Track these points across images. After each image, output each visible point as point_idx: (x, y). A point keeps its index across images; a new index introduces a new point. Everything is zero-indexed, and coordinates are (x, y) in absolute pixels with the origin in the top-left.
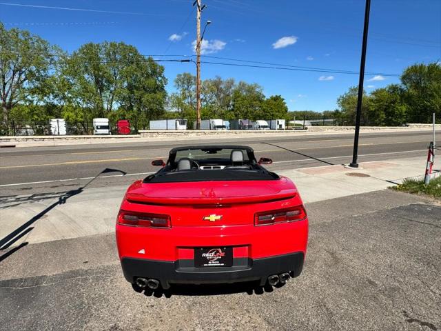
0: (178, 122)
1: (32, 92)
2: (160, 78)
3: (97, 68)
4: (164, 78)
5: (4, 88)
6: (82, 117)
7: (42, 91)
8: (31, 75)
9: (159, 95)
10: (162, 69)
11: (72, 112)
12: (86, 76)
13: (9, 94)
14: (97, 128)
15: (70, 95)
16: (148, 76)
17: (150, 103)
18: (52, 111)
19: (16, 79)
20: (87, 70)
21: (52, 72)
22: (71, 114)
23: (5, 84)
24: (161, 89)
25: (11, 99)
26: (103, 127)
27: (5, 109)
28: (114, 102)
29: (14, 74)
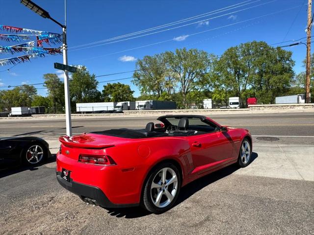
0: (300, 97)
1: (198, 83)
2: (288, 62)
3: (235, 63)
4: (291, 61)
5: (185, 83)
6: (224, 97)
7: (202, 83)
8: (197, 74)
9: (285, 76)
10: (290, 54)
11: (218, 94)
12: (229, 70)
13: (187, 86)
14: (230, 104)
15: (218, 84)
16: (276, 61)
17: (276, 83)
18: (207, 94)
19: (190, 78)
20: (229, 66)
21: (209, 70)
22: (218, 95)
23: (185, 81)
24: (288, 71)
25: (187, 90)
26: (234, 103)
27: (184, 95)
28: (247, 85)
29: (189, 75)
